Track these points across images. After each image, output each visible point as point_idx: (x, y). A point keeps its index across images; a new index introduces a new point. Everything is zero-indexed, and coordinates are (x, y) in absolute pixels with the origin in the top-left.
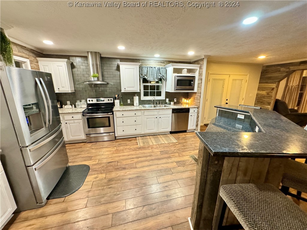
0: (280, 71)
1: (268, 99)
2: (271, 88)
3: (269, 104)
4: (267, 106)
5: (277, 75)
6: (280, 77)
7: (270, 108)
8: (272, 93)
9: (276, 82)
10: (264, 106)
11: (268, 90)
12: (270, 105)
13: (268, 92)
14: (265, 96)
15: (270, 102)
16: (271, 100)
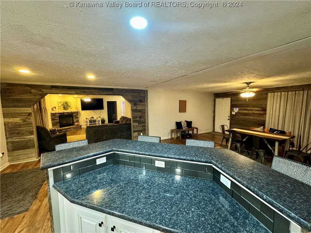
0: (31, 93)
1: (27, 127)
2: (26, 113)
3: (31, 133)
4: (29, 137)
5: (29, 97)
6: (34, 100)
7: (35, 138)
8: (29, 119)
9: (31, 105)
10: (24, 137)
11: (23, 115)
12: (33, 134)
13: (23, 119)
14: (21, 124)
15: (32, 130)
16: (31, 128)
